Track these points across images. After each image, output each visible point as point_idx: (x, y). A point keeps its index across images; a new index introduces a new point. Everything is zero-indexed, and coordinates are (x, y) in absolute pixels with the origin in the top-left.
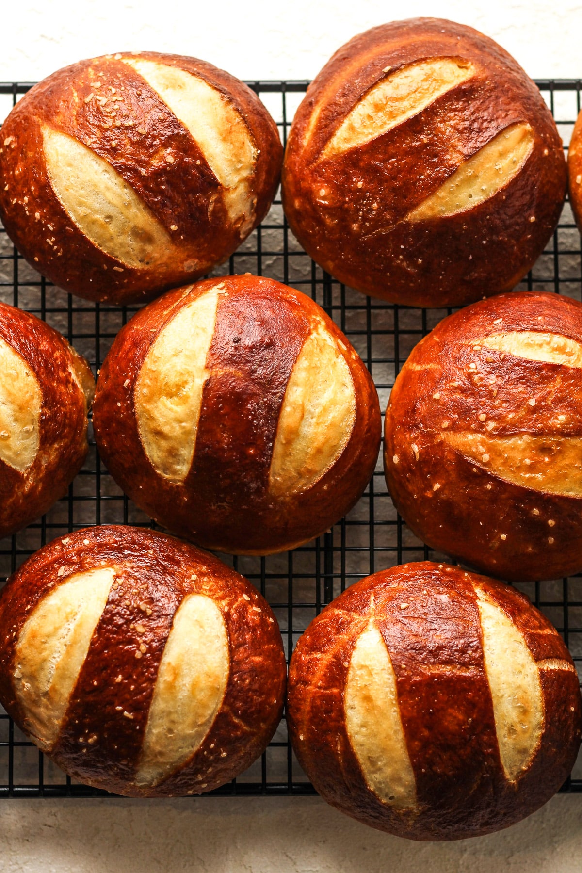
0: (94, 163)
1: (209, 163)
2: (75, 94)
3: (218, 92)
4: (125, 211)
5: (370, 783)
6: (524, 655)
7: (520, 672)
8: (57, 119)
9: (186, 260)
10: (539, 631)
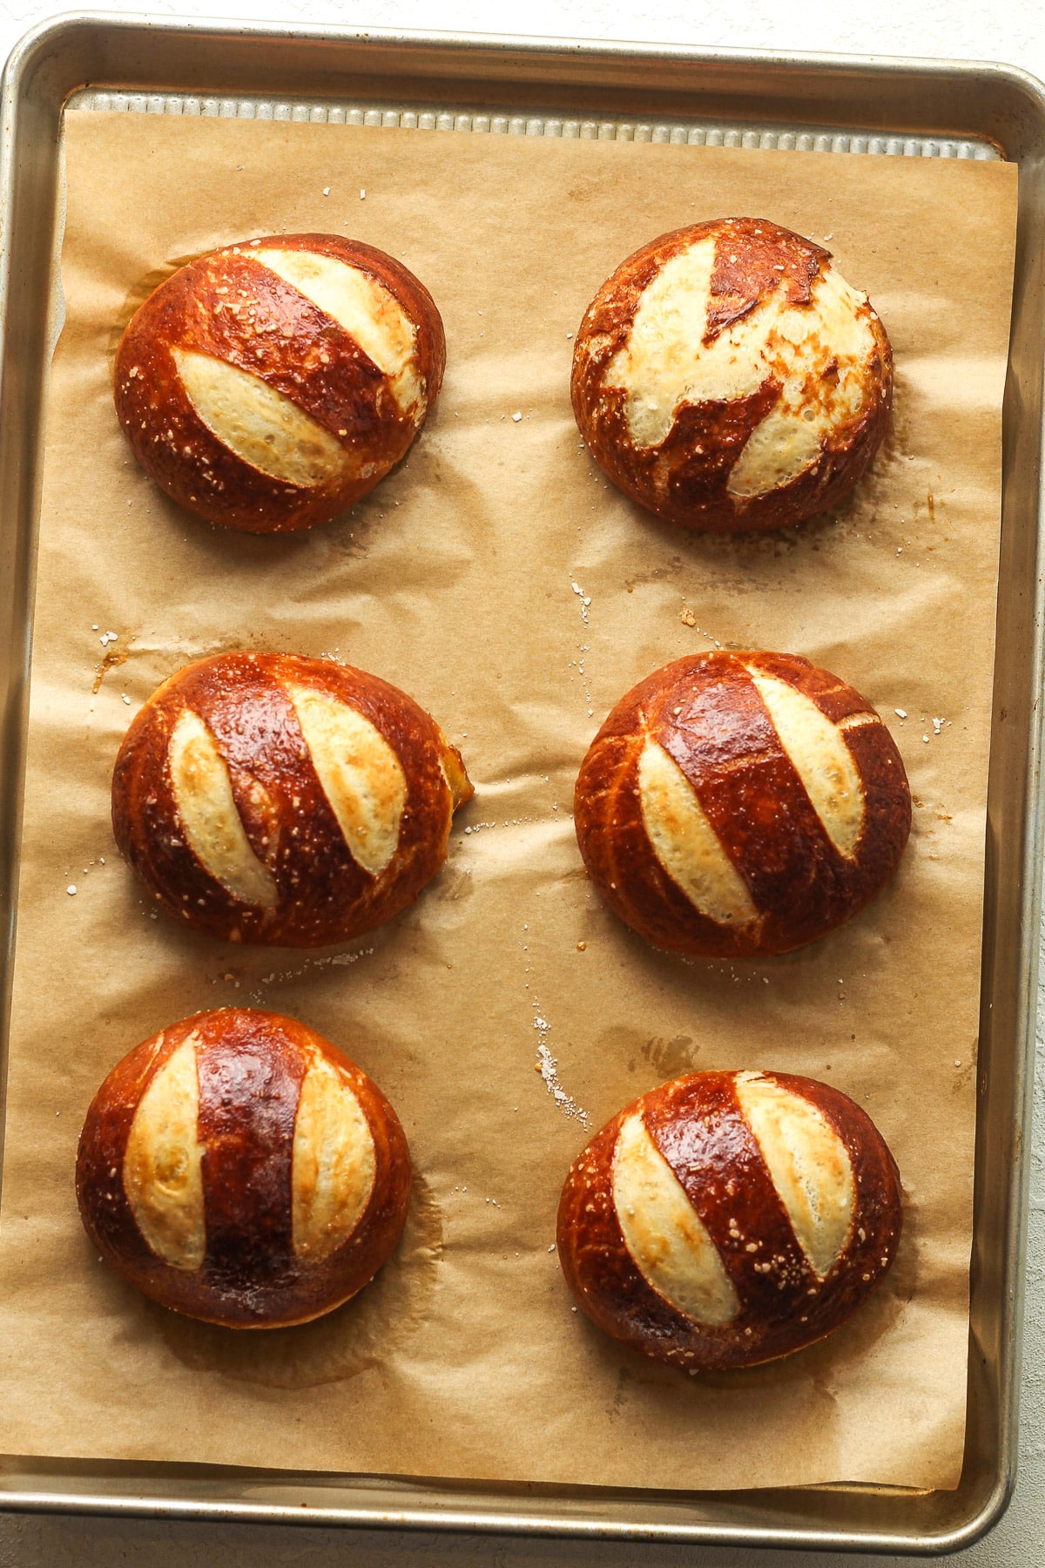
0: (241, 380)
1: (368, 353)
2: (200, 305)
3: (359, 271)
4: (286, 426)
5: (701, 907)
6: (820, 722)
7: (822, 739)
8: (188, 338)
9: (362, 466)
10: (829, 691)
